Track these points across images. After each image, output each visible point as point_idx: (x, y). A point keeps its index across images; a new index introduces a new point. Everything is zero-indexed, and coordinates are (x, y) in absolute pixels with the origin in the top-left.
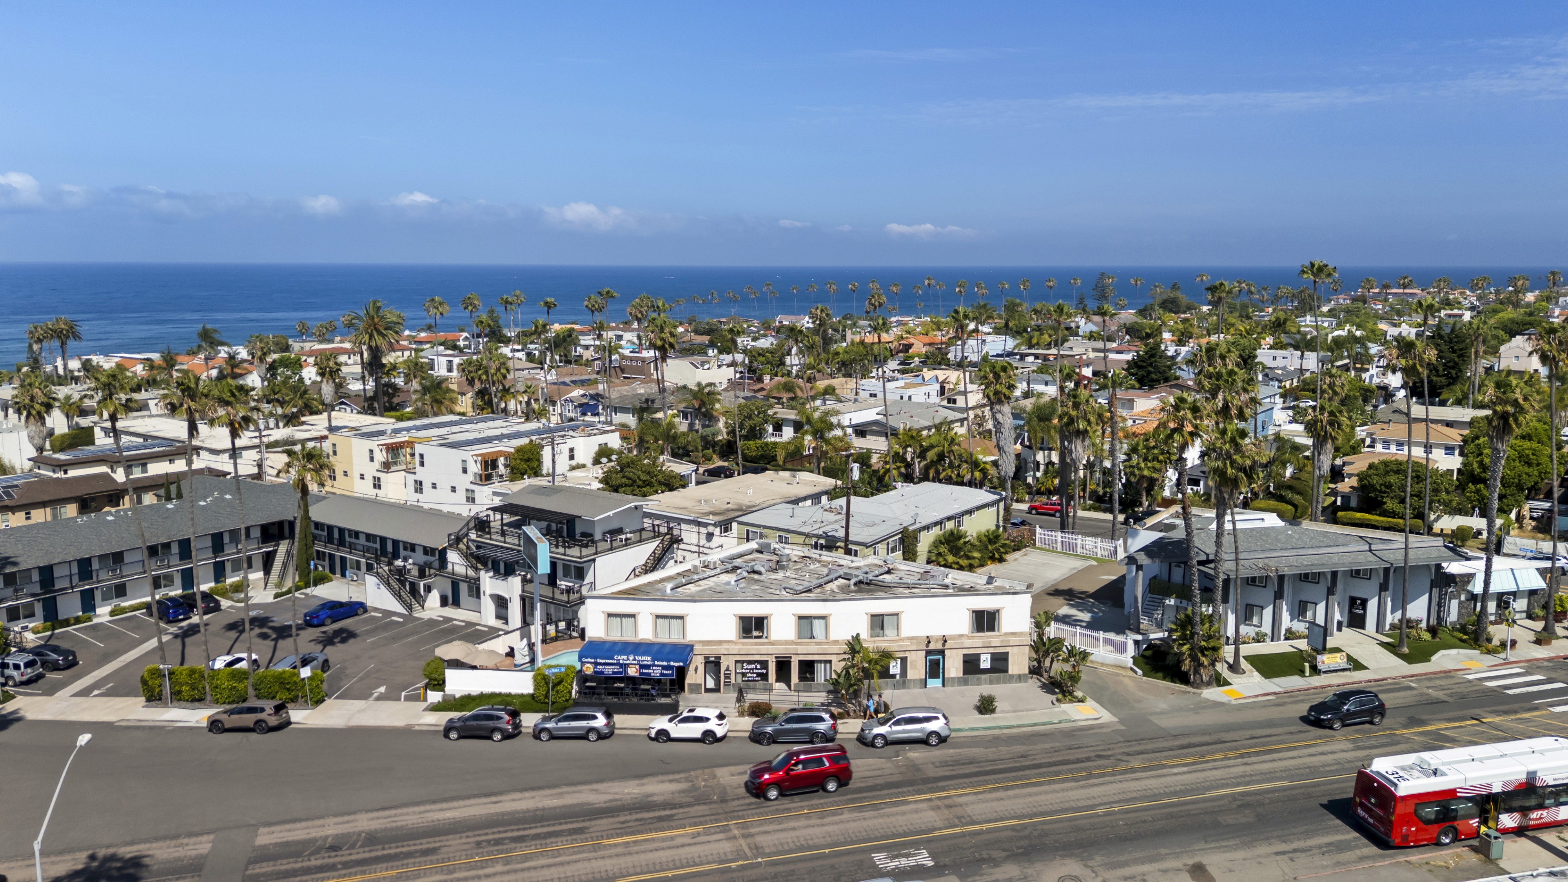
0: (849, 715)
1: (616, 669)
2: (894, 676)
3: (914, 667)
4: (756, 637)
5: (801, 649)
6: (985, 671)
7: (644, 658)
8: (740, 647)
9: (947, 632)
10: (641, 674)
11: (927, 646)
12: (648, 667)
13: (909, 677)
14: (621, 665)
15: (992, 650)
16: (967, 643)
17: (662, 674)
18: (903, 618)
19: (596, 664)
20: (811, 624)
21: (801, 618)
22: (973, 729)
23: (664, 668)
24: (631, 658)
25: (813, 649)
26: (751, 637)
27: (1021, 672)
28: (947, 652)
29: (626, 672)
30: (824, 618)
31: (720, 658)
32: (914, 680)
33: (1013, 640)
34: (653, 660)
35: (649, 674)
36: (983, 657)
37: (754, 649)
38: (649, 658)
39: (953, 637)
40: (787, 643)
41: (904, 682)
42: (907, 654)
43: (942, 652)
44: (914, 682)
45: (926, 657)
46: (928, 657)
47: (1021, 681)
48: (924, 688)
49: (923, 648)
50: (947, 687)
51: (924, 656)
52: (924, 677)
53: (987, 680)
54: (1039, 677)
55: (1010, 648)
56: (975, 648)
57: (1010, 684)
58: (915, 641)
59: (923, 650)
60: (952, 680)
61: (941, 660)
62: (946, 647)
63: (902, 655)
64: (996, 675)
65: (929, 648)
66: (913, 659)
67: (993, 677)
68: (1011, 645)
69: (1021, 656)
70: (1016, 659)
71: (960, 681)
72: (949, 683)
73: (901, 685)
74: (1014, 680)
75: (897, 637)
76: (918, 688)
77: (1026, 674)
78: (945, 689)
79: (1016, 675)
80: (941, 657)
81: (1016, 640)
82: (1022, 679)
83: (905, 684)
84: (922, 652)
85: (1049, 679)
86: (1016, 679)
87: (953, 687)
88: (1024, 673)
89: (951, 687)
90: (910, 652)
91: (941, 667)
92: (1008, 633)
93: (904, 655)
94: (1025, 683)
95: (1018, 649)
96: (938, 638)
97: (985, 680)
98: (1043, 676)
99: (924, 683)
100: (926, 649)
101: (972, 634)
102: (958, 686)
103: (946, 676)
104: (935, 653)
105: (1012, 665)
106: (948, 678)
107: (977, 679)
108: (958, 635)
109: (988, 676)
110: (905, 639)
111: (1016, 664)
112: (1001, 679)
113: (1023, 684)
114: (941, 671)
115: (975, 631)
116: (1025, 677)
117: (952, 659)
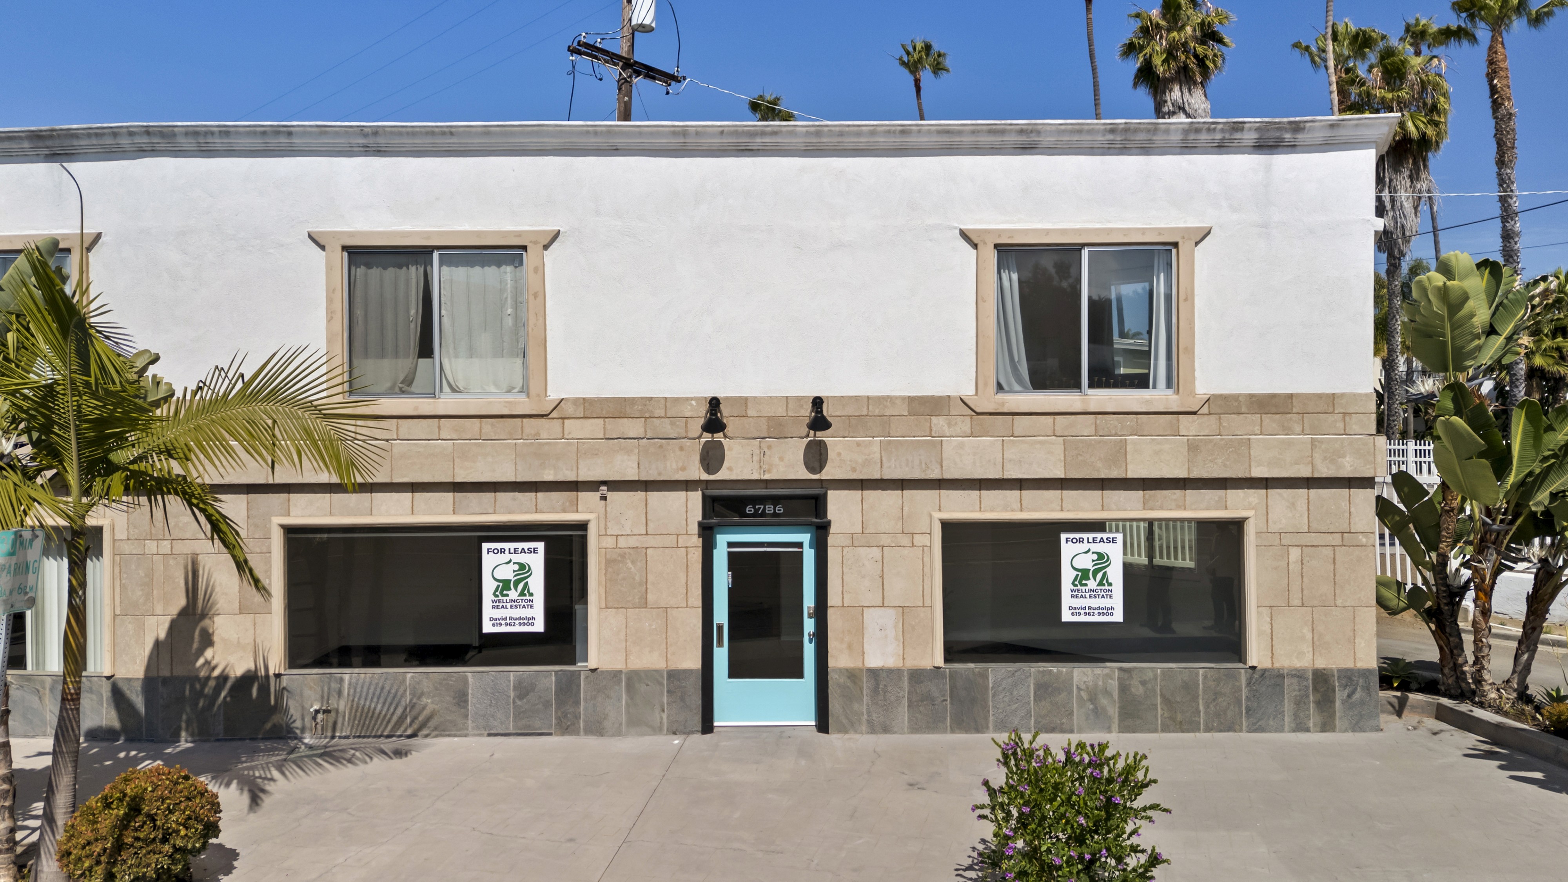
2: (513, 649)
3: (635, 596)
6: (1091, 642)
9: (833, 385)
11: (709, 457)
13: (595, 658)
15: (1132, 506)
16: (969, 452)
18: (554, 275)
27: (1334, 660)
28: (838, 506)
32: (635, 679)
33: (1272, 450)
36: (1074, 552)
39: (879, 414)
41: (567, 689)
42: (583, 509)
43: (806, 506)
44: (630, 687)
45: (707, 533)
46: (722, 540)
47: (1332, 715)
48: (699, 727)
49: (683, 469)
50: (843, 730)
51: (694, 529)
52: (694, 662)
53: (1104, 701)
54: (1445, 701)
55: (1254, 496)
56: (1020, 484)
57: (1261, 730)
58: (634, 428)
59: (687, 485)
60: (875, 690)
61: (809, 557)
62: (829, 472)
63: (553, 511)
64: (1164, 672)
65: (722, 475)
66: (622, 543)
67: (1143, 683)
68: (1257, 472)
69: (1328, 551)
70: (1295, 567)
71: (928, 698)
72: (856, 706)
73: (547, 704)
74: (1288, 707)
75: (522, 398)
76: (657, 730)
77: (1365, 673)
78: (834, 738)
79: (1298, 674)
80: (805, 538)
81: (1290, 443)
82: (1338, 703)
83: (577, 703)
84: (679, 496)
85: (1528, 708)
86: (1300, 703)
87: (886, 729)
88: (1349, 665)
89: (873, 729)
90: (604, 498)
91: (809, 601)
92: (1235, 397)
93: (564, 511)
94: (1362, 730)
95: (1302, 505)
96: (780, 411)
97: (1093, 699)
98: (1474, 693)
99: (696, 700)
100: (705, 476)
101: (1001, 396)
102: (915, 729)
103: (838, 660)
104: (770, 509)
105: (1266, 612)
106: (852, 675)
107: (1044, 690)
108: (911, 399)
109: (1109, 676)
110: (569, 409)
111: (1297, 602)
112: (1195, 698)
113: (1349, 737)
114: (809, 625)
115: (1020, 381)
116: (1357, 695)
117: (876, 552)
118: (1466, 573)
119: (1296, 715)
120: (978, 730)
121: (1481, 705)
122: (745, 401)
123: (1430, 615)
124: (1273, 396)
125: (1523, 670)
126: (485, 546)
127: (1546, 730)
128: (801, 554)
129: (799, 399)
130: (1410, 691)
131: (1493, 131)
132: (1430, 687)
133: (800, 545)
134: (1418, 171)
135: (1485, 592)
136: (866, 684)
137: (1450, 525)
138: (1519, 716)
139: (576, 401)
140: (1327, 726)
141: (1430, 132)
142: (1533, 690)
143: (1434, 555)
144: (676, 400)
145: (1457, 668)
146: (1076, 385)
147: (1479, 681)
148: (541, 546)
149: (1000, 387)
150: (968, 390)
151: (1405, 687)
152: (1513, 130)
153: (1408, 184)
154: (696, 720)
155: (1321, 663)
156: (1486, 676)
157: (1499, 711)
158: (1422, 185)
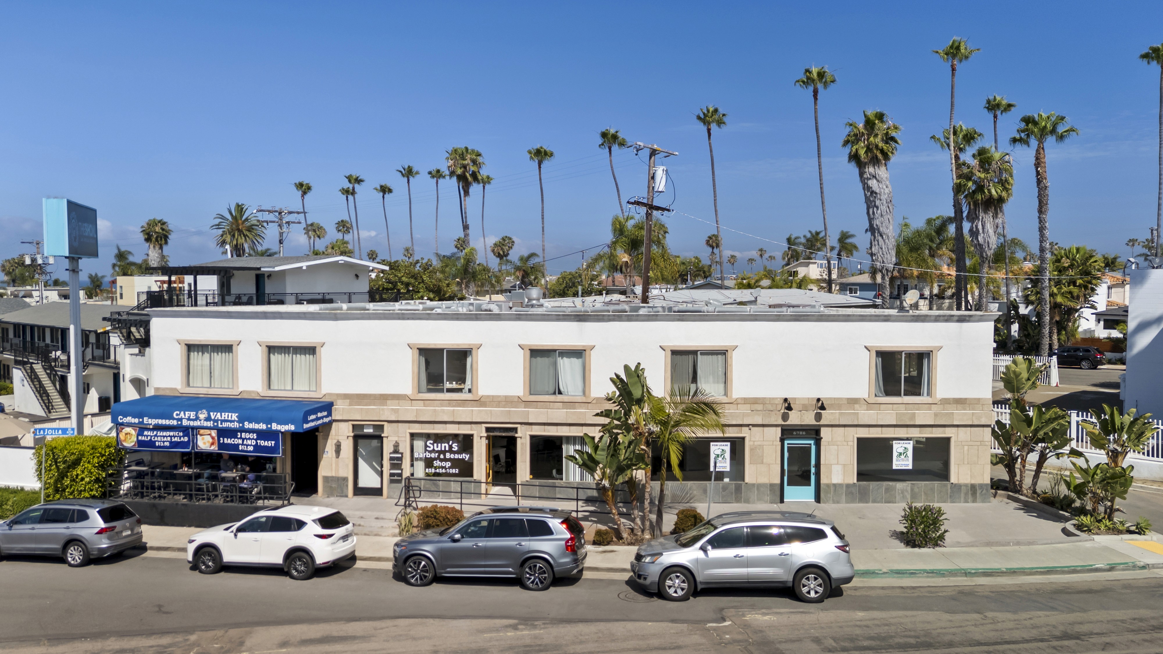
0: (620, 537)
1: (178, 437)
2: (720, 476)
3: (759, 460)
4: (449, 390)
5: (535, 415)
6: (902, 475)
7: (225, 416)
8: (419, 406)
9: (824, 394)
10: (221, 446)
11: (785, 417)
12: (232, 433)
13: (747, 479)
14: (186, 430)
15: (915, 433)
16: (866, 416)
17: (257, 448)
18: (736, 359)
19: (141, 429)
20: (555, 364)
21: (536, 353)
22: (900, 573)
23: (262, 435)
24: (202, 416)
25: (559, 414)
26: (441, 391)
27: (977, 481)
28: (825, 433)
29: (195, 445)
30: (578, 353)
31: (381, 427)
32: (759, 486)
33: (960, 416)
34: (241, 420)
35: (236, 447)
36: (897, 447)
37: (445, 413)
38: (234, 416)
39: (838, 403)
40: (508, 401)
41: (738, 489)
42: (744, 433)
43: (814, 433)
44: (758, 489)
45: (782, 440)
46: (786, 442)
47: (976, 498)
48: (779, 501)
49: (776, 421)
50: (824, 503)
51: (779, 439)
52: (778, 481)
53: (906, 494)
54: (1010, 493)
55: (954, 430)
56: (882, 426)
57: (954, 502)
58: (760, 407)
59: (776, 426)
60: (835, 490)
61: (813, 448)
62: (822, 422)
63: (734, 433)
64: (925, 485)
65: (788, 422)
66: (756, 443)
67: (918, 488)
68: (955, 423)
69: (976, 447)
70: (966, 452)
71: (852, 493)
72: (829, 495)
73: (732, 493)
74: (962, 495)
75: (725, 397)
76: (766, 502)
77: (986, 485)
78: (822, 505)
79: (966, 485)
80: (812, 442)
81: (966, 414)
82: (978, 494)
83: (741, 493)
84: (773, 429)
85: (1036, 496)
86: (966, 494)
87: (838, 502)
88: (982, 482)
89: (834, 502)
90: (750, 429)
91: (813, 462)
92: (949, 399)
93: (738, 433)
94: (985, 502)
95: (968, 433)
96: (806, 402)
97: (902, 493)
98: (1019, 491)
99: (778, 493)
100: (783, 423)
101: (877, 398)
102: (847, 502)
103: (824, 480)
104: (801, 433)
105: (957, 466)
106: (828, 486)
107: (887, 490)
108: (848, 399)
109: (908, 486)
110: (739, 401)
111: (966, 463)
112: (934, 493)
113: (981, 504)
114: (813, 470)
115: (882, 393)
116: (984, 491)
117: (836, 447)
118: (1018, 453)
119: (965, 498)
120: (867, 503)
121: (1022, 495)
122: (795, 399)
123: (1006, 466)
124: (961, 399)
125: (1034, 484)
126: (712, 444)
127: (1041, 502)
128: (810, 448)
129: (812, 398)
130: (999, 490)
131: (1037, 194)
132: (1006, 489)
133: (810, 444)
134: (997, 214)
135: (1024, 461)
136: (832, 489)
137: (1014, 438)
138: (1033, 498)
139: (742, 399)
140: (974, 501)
141: (1004, 194)
142: (1038, 490)
143: (1008, 447)
144: (773, 398)
145: (1014, 483)
146: (899, 395)
147: (1021, 487)
148: (729, 444)
149: (876, 396)
150: (866, 396)
151: (998, 488)
152: (1047, 195)
153: (992, 220)
154: (778, 499)
155: (973, 482)
156: (1023, 486)
157: (1027, 496)
158: (999, 221)
